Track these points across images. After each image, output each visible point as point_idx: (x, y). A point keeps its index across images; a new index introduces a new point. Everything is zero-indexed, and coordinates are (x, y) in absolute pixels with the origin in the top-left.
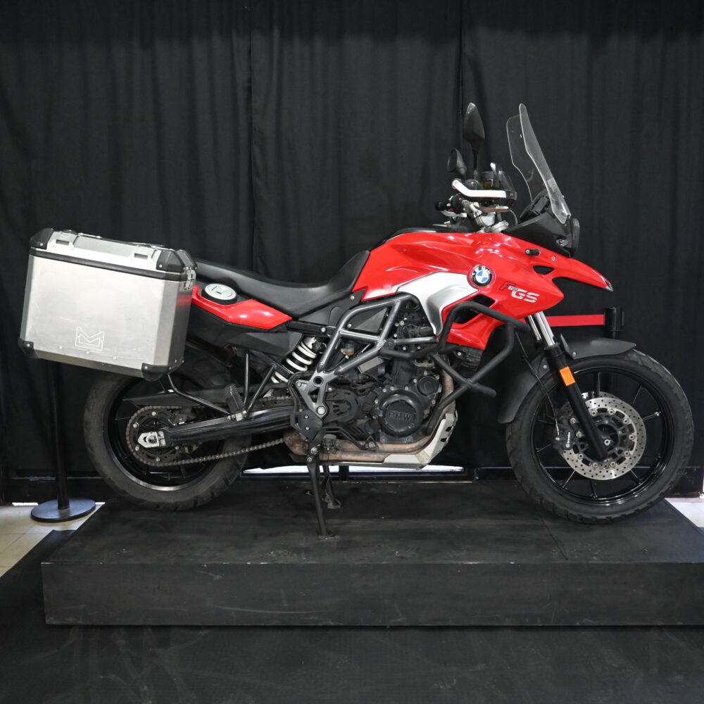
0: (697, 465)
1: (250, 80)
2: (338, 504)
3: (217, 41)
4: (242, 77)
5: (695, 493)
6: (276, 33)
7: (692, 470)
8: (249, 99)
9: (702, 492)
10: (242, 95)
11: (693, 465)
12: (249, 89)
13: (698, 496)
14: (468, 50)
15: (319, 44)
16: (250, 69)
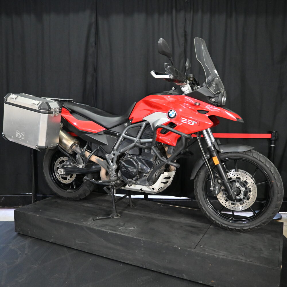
2: (118, 216)
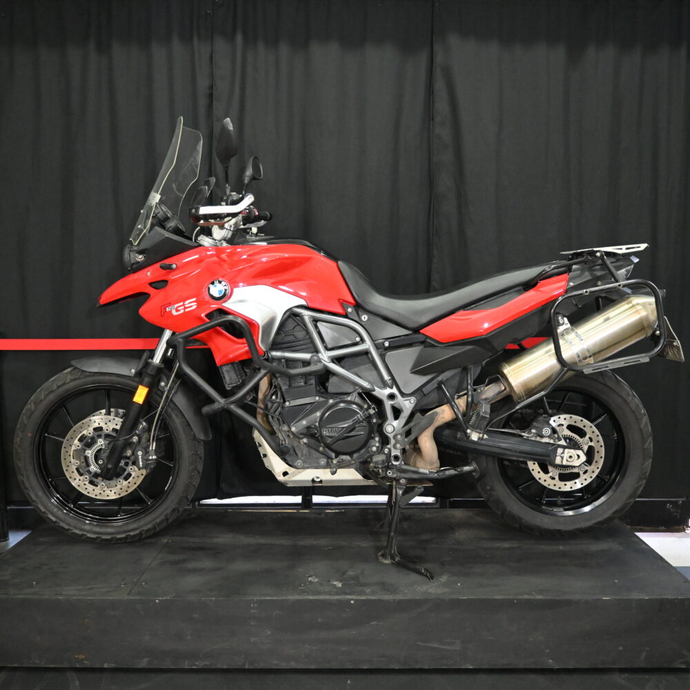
0: (682, 497)
1: (211, 87)
3: (177, 46)
4: (203, 84)
5: (681, 527)
6: (239, 38)
7: (677, 502)
8: (210, 106)
9: (688, 526)
10: (202, 102)
11: (678, 497)
12: (211, 95)
13: (684, 530)
14: (439, 58)
15: (284, 49)
16: (212, 76)
